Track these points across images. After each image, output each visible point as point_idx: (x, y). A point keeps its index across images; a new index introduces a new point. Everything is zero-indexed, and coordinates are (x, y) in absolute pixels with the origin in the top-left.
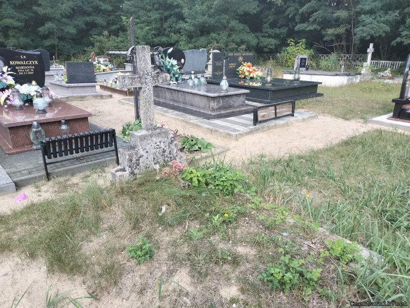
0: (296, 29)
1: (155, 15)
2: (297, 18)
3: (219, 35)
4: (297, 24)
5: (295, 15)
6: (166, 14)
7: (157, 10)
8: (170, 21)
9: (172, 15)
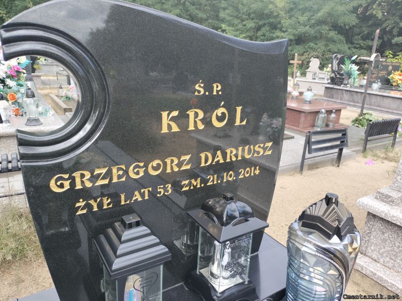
0: (393, 41)
1: (251, 24)
2: (395, 32)
3: (316, 44)
4: (394, 36)
5: (393, 28)
6: (260, 23)
7: (253, 19)
8: (264, 30)
9: (265, 24)
